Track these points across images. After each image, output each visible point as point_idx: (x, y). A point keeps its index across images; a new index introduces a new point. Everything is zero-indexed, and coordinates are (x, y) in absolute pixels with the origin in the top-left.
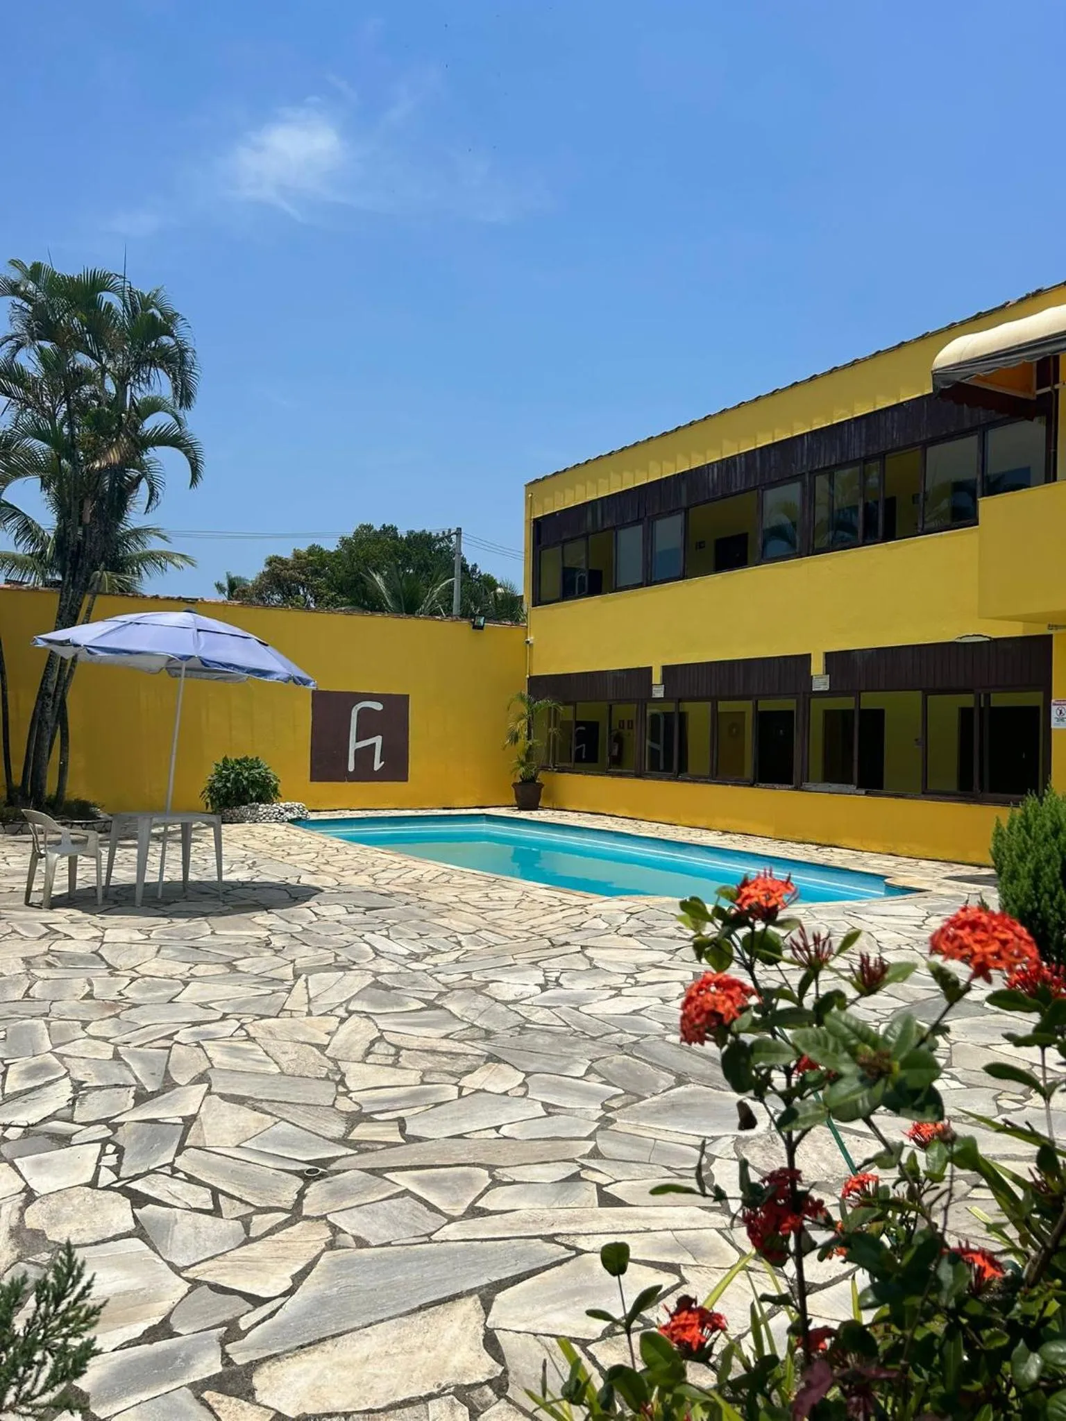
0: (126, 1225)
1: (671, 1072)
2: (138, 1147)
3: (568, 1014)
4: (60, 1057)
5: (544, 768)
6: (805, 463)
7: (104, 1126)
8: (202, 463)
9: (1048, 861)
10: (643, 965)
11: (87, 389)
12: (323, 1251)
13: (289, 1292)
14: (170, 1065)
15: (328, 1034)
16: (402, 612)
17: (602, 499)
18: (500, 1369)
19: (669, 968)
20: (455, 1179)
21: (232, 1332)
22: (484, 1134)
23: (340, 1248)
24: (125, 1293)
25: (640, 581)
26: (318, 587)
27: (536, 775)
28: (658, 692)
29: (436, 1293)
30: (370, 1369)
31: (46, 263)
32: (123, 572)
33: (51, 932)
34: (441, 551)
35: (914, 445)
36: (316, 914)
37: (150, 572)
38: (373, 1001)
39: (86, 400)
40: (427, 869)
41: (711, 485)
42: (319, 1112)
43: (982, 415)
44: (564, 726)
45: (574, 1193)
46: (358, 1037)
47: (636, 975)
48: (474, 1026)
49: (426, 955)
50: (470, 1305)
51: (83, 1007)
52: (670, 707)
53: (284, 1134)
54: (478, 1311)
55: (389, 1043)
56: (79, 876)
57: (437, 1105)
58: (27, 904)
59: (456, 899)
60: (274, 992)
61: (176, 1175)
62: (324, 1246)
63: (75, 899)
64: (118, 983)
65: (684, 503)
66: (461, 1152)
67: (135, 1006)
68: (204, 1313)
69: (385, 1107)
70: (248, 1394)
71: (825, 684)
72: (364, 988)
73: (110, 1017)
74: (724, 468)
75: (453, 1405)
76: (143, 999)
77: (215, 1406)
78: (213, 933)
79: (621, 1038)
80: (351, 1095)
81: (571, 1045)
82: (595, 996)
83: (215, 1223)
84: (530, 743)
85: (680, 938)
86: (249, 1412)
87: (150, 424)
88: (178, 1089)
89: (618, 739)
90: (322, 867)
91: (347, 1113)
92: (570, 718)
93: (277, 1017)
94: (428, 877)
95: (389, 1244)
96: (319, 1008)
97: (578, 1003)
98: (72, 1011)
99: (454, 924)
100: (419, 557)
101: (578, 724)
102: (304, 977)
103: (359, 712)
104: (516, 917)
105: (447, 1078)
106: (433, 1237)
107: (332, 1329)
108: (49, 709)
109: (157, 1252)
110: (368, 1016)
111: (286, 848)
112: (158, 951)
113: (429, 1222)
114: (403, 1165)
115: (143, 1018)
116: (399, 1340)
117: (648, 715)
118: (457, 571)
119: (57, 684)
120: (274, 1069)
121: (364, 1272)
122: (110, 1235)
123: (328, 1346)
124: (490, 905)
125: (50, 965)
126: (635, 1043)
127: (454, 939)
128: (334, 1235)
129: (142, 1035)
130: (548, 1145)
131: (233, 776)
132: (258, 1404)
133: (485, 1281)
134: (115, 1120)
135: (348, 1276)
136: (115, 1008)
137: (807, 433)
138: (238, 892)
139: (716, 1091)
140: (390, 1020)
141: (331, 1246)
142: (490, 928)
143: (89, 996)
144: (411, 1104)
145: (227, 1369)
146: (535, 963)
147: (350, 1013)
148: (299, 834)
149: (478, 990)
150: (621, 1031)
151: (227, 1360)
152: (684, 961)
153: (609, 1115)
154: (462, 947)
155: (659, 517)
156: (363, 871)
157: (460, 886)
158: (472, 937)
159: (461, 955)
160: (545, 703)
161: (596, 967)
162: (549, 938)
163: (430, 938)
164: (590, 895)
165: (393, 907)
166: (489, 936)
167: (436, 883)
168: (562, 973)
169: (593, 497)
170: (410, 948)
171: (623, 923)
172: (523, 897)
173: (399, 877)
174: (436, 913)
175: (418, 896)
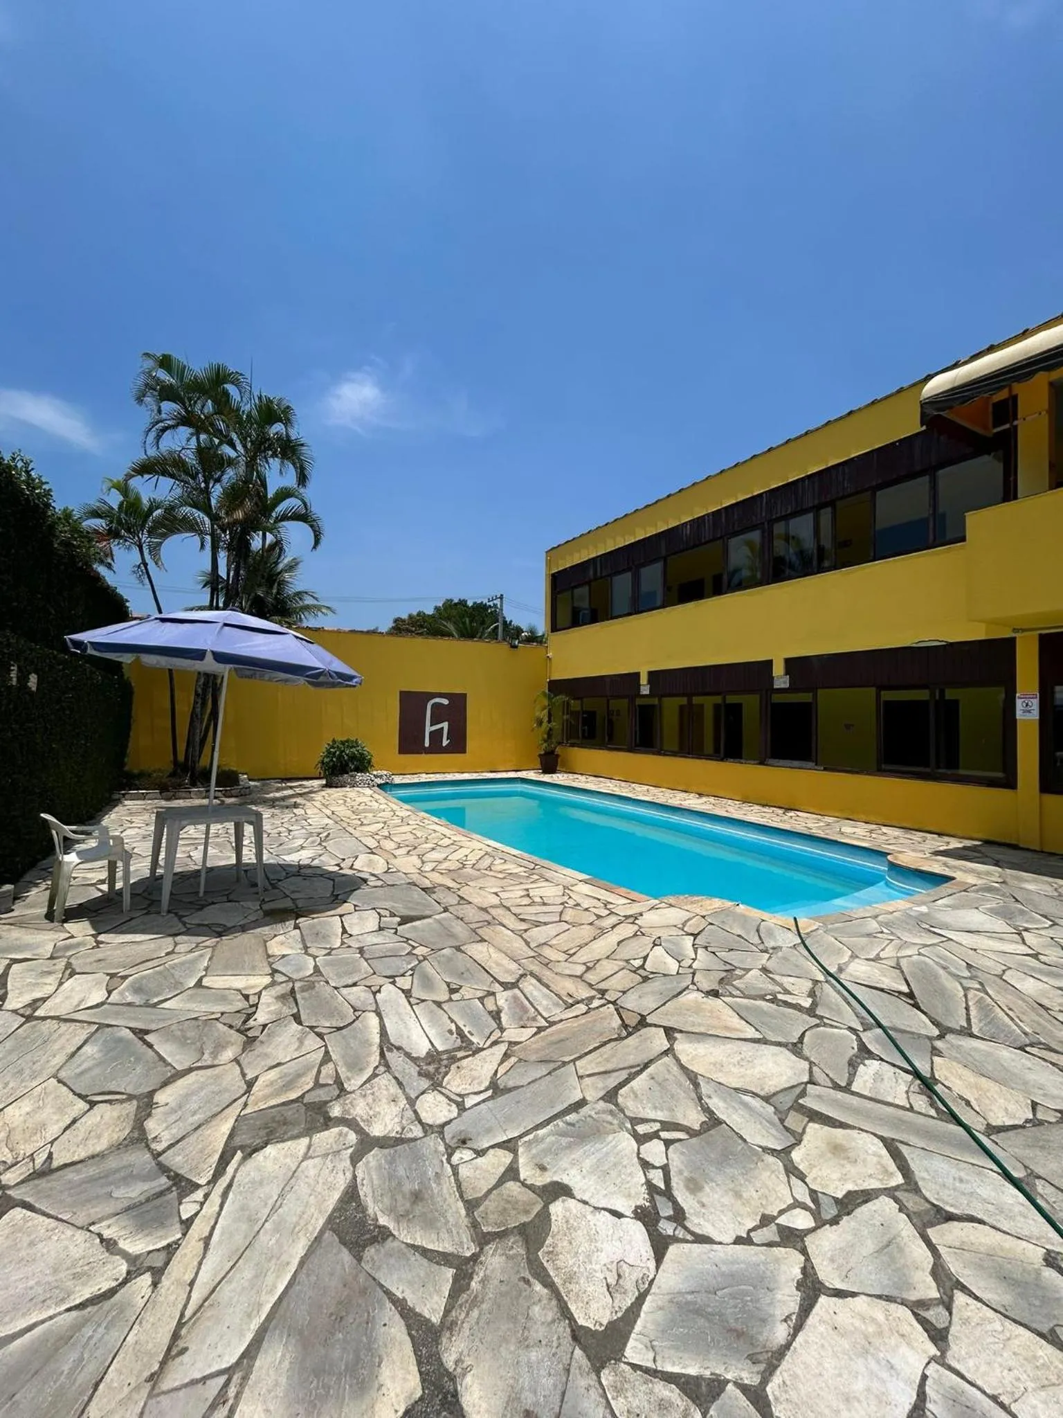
5: (560, 743)
6: (764, 514)
17: (601, 556)
25: (629, 612)
27: (555, 749)
28: (645, 690)
34: (491, 612)
35: (864, 491)
36: (344, 932)
41: (685, 539)
44: (573, 713)
52: (653, 701)
59: (496, 901)
65: (663, 553)
71: (785, 683)
74: (696, 526)
84: (550, 726)
87: (283, 507)
92: (579, 708)
94: (472, 859)
100: (479, 616)
101: (583, 712)
103: (432, 705)
104: (564, 941)
111: (363, 817)
117: (637, 706)
118: (501, 622)
127: (490, 1004)
131: (338, 753)
137: (766, 492)
142: (535, 968)
148: (379, 799)
154: (502, 1030)
155: (643, 565)
156: (415, 848)
157: (501, 876)
158: (515, 998)
159: (502, 1062)
160: (562, 698)
161: (713, 1122)
162: (614, 1003)
163: (462, 999)
164: (634, 895)
165: (429, 917)
166: (535, 993)
167: (479, 870)
168: (668, 1143)
169: (593, 555)
170: (432, 1033)
171: (694, 960)
172: (566, 898)
173: (445, 859)
174: (474, 931)
175: (459, 893)
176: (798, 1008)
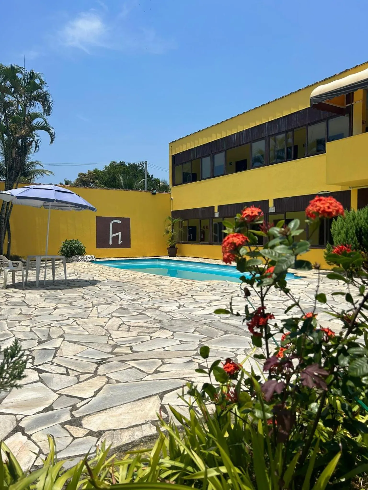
0: (36, 379)
1: (222, 330)
2: (39, 357)
3: (187, 315)
4: (12, 331)
5: (178, 243)
6: (266, 133)
7: (28, 351)
8: (55, 136)
9: (351, 228)
10: (213, 300)
12: (105, 384)
13: (94, 396)
14: (50, 333)
15: (105, 322)
16: (127, 189)
17: (196, 147)
18: (166, 416)
20: (149, 363)
21: (74, 408)
22: (159, 350)
23: (110, 383)
24: (37, 398)
25: (210, 176)
26: (97, 183)
27: (175, 245)
28: (217, 215)
29: (144, 395)
30: (122, 417)
32: (28, 176)
33: (7, 295)
34: (140, 170)
35: (304, 125)
36: (100, 288)
37: (37, 177)
38: (120, 313)
39: (12, 113)
40: (138, 274)
41: (234, 142)
42: (103, 345)
43: (327, 114)
44: (184, 228)
45: (191, 366)
46: (115, 323)
47: (210, 303)
48: (155, 319)
49: (138, 299)
50: (156, 398)
51: (19, 317)
52: (220, 220)
53: (91, 351)
54: (158, 400)
55: (126, 325)
56: (16, 279)
57: (143, 342)
59: (148, 283)
60: (86, 311)
61: (53, 364)
62: (105, 383)
63: (14, 286)
64: (31, 310)
65: (225, 148)
66: (151, 355)
67: (37, 316)
68: (64, 403)
69: (125, 343)
70: (81, 425)
71: (274, 210)
72: (118, 309)
73: (29, 319)
74: (238, 135)
75: (150, 426)
76: (40, 314)
77: (69, 429)
78: (64, 295)
79: (206, 322)
80: (113, 340)
81: (188, 324)
82: (196, 309)
83: (67, 378)
84: (173, 234)
85: (225, 292)
86: (81, 431)
87: (35, 122)
88: (53, 340)
89: (203, 232)
90: (101, 275)
91: (112, 345)
92: (186, 225)
93: (87, 318)
94: (138, 277)
95: (127, 382)
96: (101, 315)
97: (190, 312)
98: (15, 318)
99: (148, 290)
100: (133, 172)
101: (189, 227)
102: (96, 306)
104: (169, 288)
105: (146, 334)
106: (142, 380)
107: (108, 406)
108: (3, 223)
109: (47, 386)
110: (119, 317)
111: (88, 269)
112: (45, 300)
113: (141, 375)
114: (132, 359)
115: (40, 319)
116: (132, 408)
117: (213, 224)
118: (146, 176)
119: (6, 215)
120: (87, 333)
121: (119, 390)
122: (31, 382)
123: (108, 411)
124: (160, 284)
125: (6, 305)
126: (210, 323)
127: (148, 295)
128: (108, 380)
129: (40, 324)
130: (182, 352)
131: (69, 246)
132: (84, 428)
133: (161, 391)
134: (32, 349)
135: (114, 391)
136: (30, 317)
137: (267, 122)
138: (72, 283)
139: (238, 336)
140: (127, 318)
141: (108, 383)
142: (160, 291)
143: (21, 313)
144: (134, 342)
145: (73, 419)
146: (176, 301)
147: (113, 316)
148: (94, 265)
149: (156, 309)
150: (206, 319)
151: (72, 416)
153: (202, 343)
154: (151, 297)
155: (216, 153)
156: (116, 275)
157: (150, 279)
158: (154, 294)
159: (151, 299)
160: (177, 220)
161: (197, 301)
162: (180, 293)
163: (140, 294)
164: (195, 281)
165: (127, 286)
166: (160, 293)
167: (141, 278)
168: (185, 303)
169: (193, 147)
170: (133, 297)
171: (206, 288)
172: (171, 282)
173: (128, 277)
174: (141, 287)
175: (135, 282)
176: (228, 293)
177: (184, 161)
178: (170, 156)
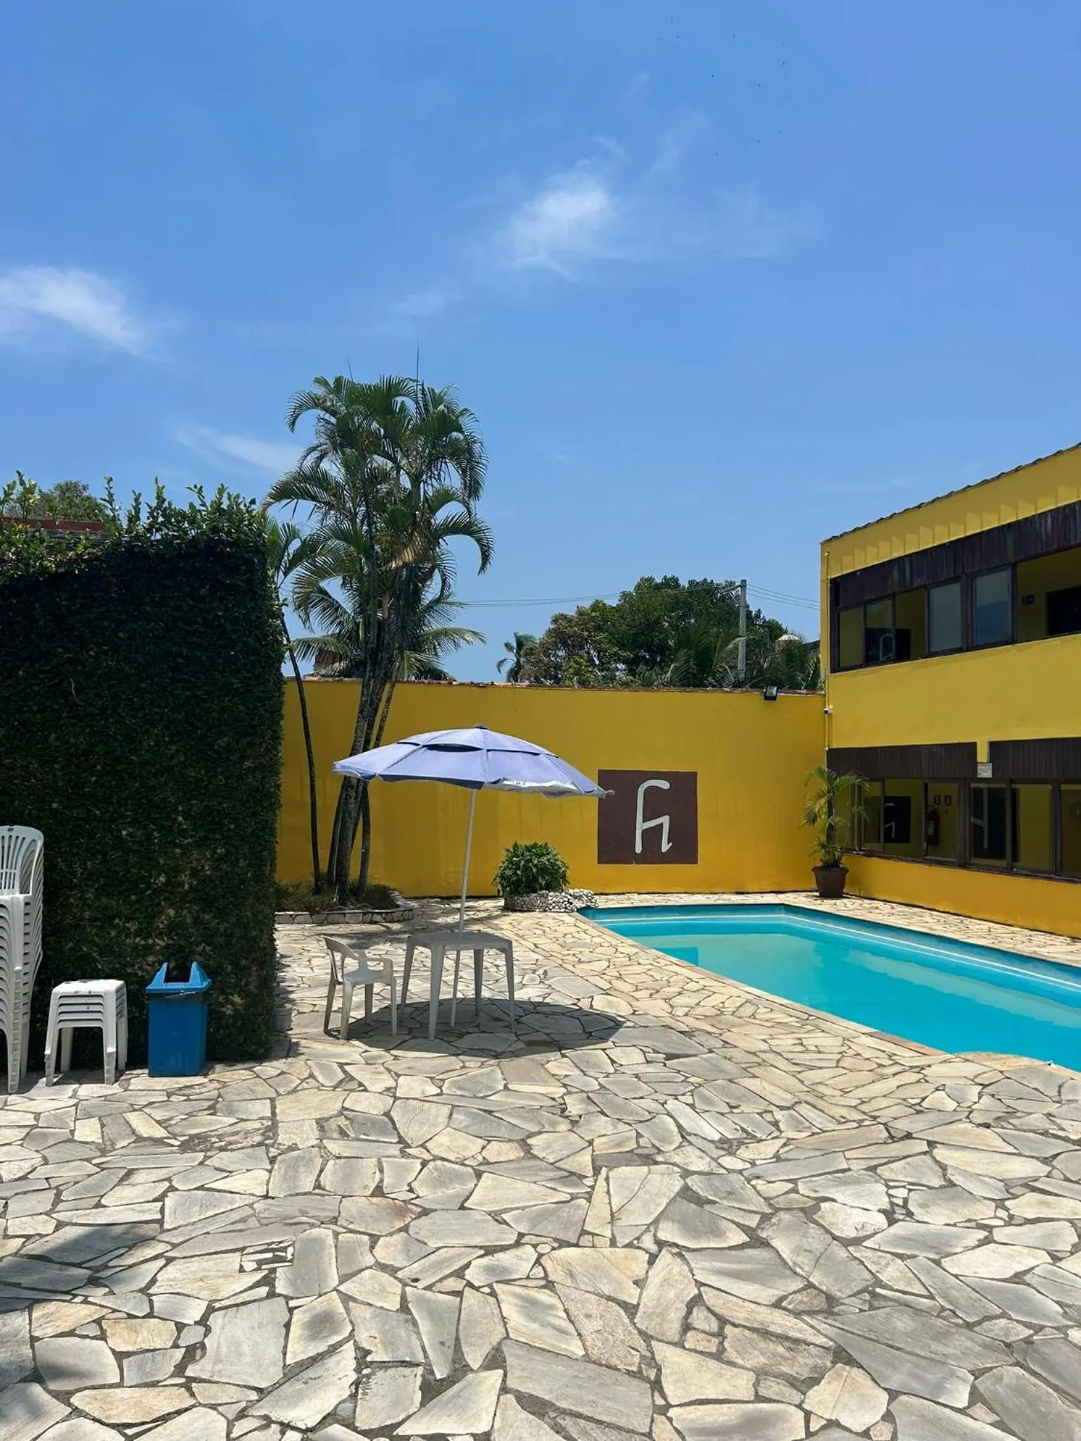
3: (929, 1273)
4: (346, 1300)
5: (848, 850)
8: (493, 551)
10: (1013, 1184)
11: (384, 488)
14: (461, 1328)
15: (636, 1283)
17: (911, 555)
19: (1049, 1193)
25: (958, 645)
26: (600, 642)
27: (840, 859)
28: (985, 772)
31: (346, 376)
32: (420, 651)
33: (346, 1078)
34: (723, 598)
36: (613, 1062)
37: (445, 648)
38: (685, 1225)
39: (383, 498)
40: (727, 993)
41: (1044, 537)
44: (868, 803)
46: (672, 1294)
47: (1007, 1203)
48: (810, 1286)
49: (740, 1143)
51: (373, 1210)
52: (999, 786)
55: (709, 1310)
56: (375, 999)
58: (328, 1032)
59: (764, 1047)
60: (572, 1198)
63: (370, 1026)
64: (408, 1170)
65: (1011, 557)
67: (425, 1212)
72: (673, 1200)
73: (399, 1231)
74: (1060, 516)
76: (434, 1201)
78: (506, 1087)
79: (1007, 1330)
80: (670, 1413)
81: (940, 1337)
82: (959, 1239)
84: (831, 821)
87: (442, 516)
88: (470, 1376)
89: (933, 816)
90: (615, 983)
92: (877, 794)
93: (577, 1245)
94: (731, 1005)
96: (623, 1233)
97: (938, 1253)
98: (361, 1215)
99: (768, 1090)
101: (887, 799)
102: (604, 1172)
103: (646, 791)
104: (840, 1082)
105: (787, 1391)
108: (352, 800)
110: (681, 1253)
111: (576, 951)
112: (450, 1117)
115: (433, 1235)
118: (742, 622)
120: (576, 1349)
124: (807, 1058)
125: (342, 1133)
126: (1028, 1341)
127: (768, 1117)
129: (432, 1266)
131: (522, 863)
134: (400, 1431)
136: (404, 1214)
138: (529, 1019)
140: (708, 1264)
142: (810, 1099)
143: (379, 1190)
146: (873, 1169)
147: (661, 1244)
148: (589, 930)
149: (808, 1214)
150: (1005, 1315)
152: (1067, 1179)
154: (781, 1132)
155: (980, 573)
156: (658, 992)
157: (768, 1024)
158: (791, 1115)
159: (782, 1147)
160: (849, 779)
161: (952, 1184)
162: (885, 1124)
163: (742, 1113)
164: (927, 1050)
165: (696, 1055)
166: (810, 1114)
167: (740, 1018)
168: (910, 1190)
169: (899, 553)
170: (720, 1129)
171: (975, 1103)
172: (845, 1048)
173: (698, 1004)
174: (745, 1069)
175: (722, 1038)
176: (1066, 1139)
177: (866, 598)
178: (822, 581)
